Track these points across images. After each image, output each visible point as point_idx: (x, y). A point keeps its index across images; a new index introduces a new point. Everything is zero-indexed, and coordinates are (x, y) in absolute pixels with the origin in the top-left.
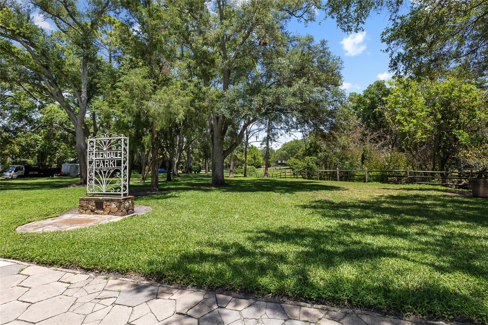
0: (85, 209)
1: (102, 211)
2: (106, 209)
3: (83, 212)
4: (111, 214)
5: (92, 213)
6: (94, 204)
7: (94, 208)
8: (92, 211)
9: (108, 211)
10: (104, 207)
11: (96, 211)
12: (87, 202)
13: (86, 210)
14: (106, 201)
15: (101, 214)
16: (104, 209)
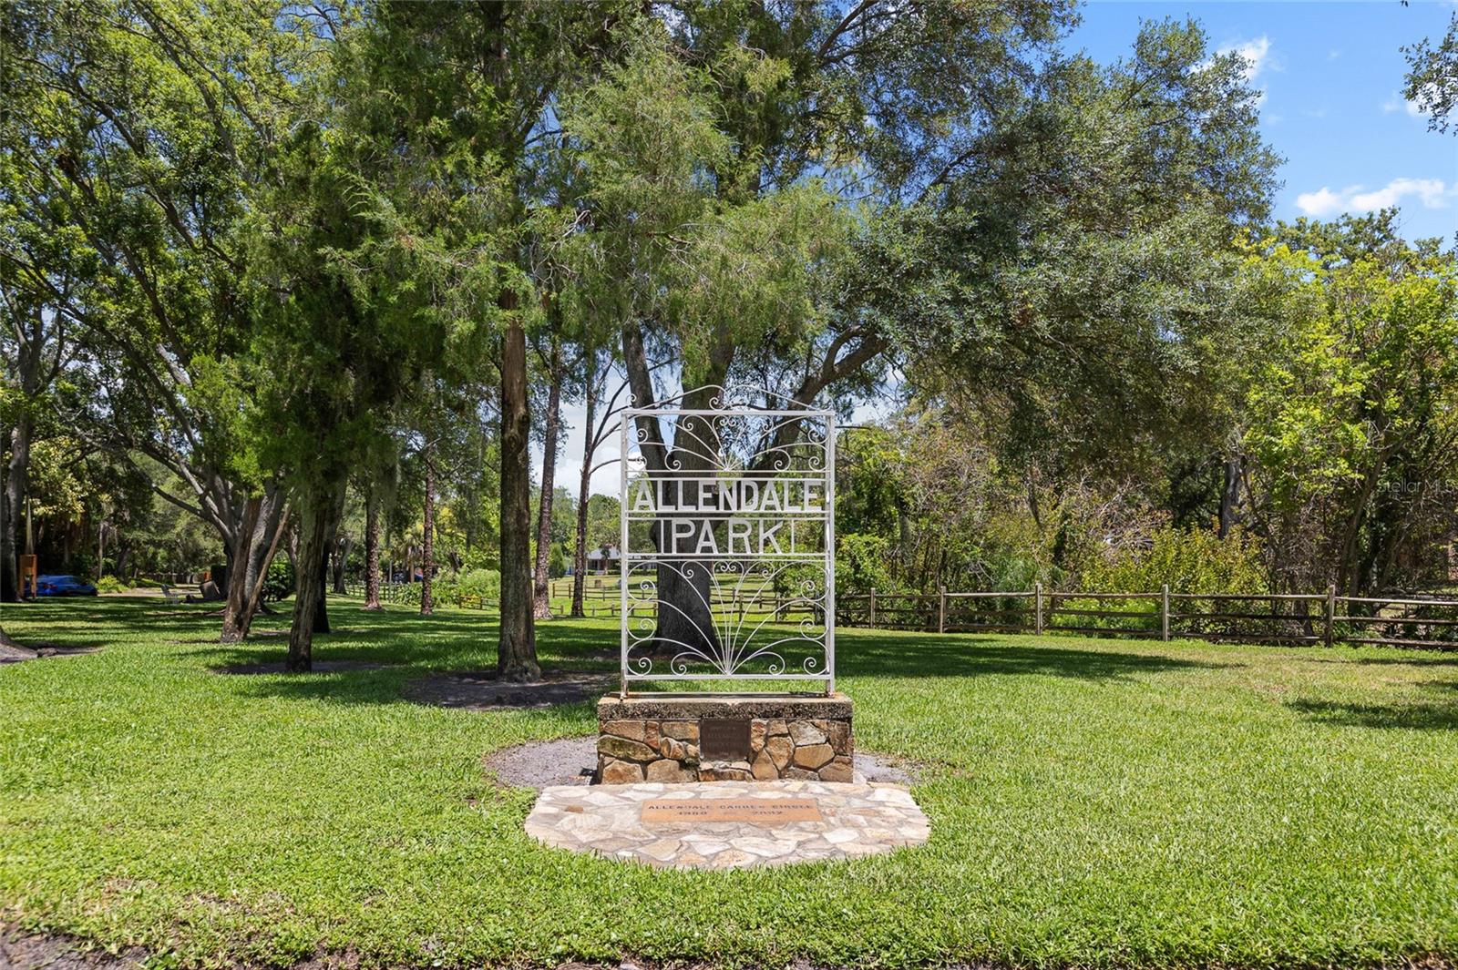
0: (641, 757)
1: (743, 765)
2: (765, 755)
3: (629, 772)
4: (798, 777)
5: (685, 772)
6: (694, 732)
7: (693, 749)
8: (683, 765)
9: (782, 763)
10: (757, 742)
11: (705, 766)
12: (653, 722)
13: (645, 764)
14: (765, 716)
15: (743, 779)
16: (756, 754)
